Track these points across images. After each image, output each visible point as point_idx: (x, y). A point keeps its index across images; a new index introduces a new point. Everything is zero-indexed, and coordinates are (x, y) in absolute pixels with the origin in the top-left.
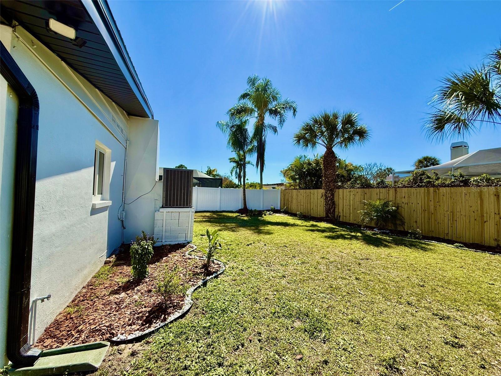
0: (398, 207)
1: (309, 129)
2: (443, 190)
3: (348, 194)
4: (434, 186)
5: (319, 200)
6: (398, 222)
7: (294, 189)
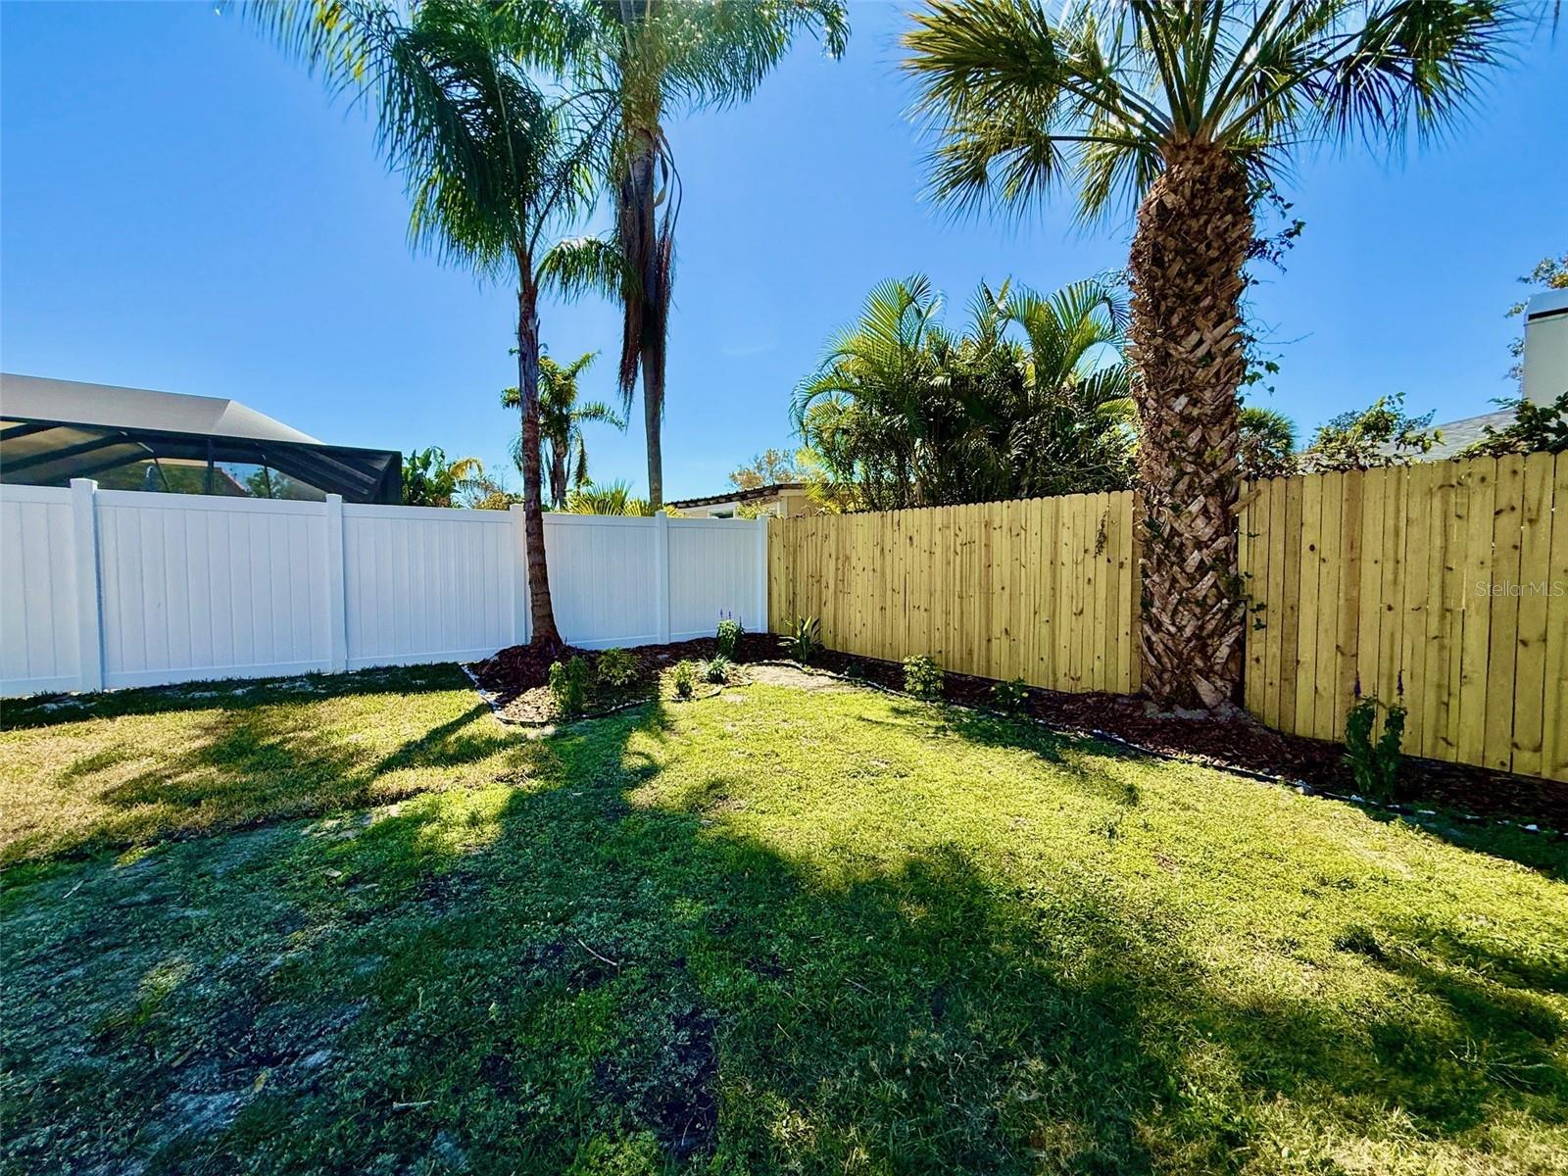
5: (1066, 574)
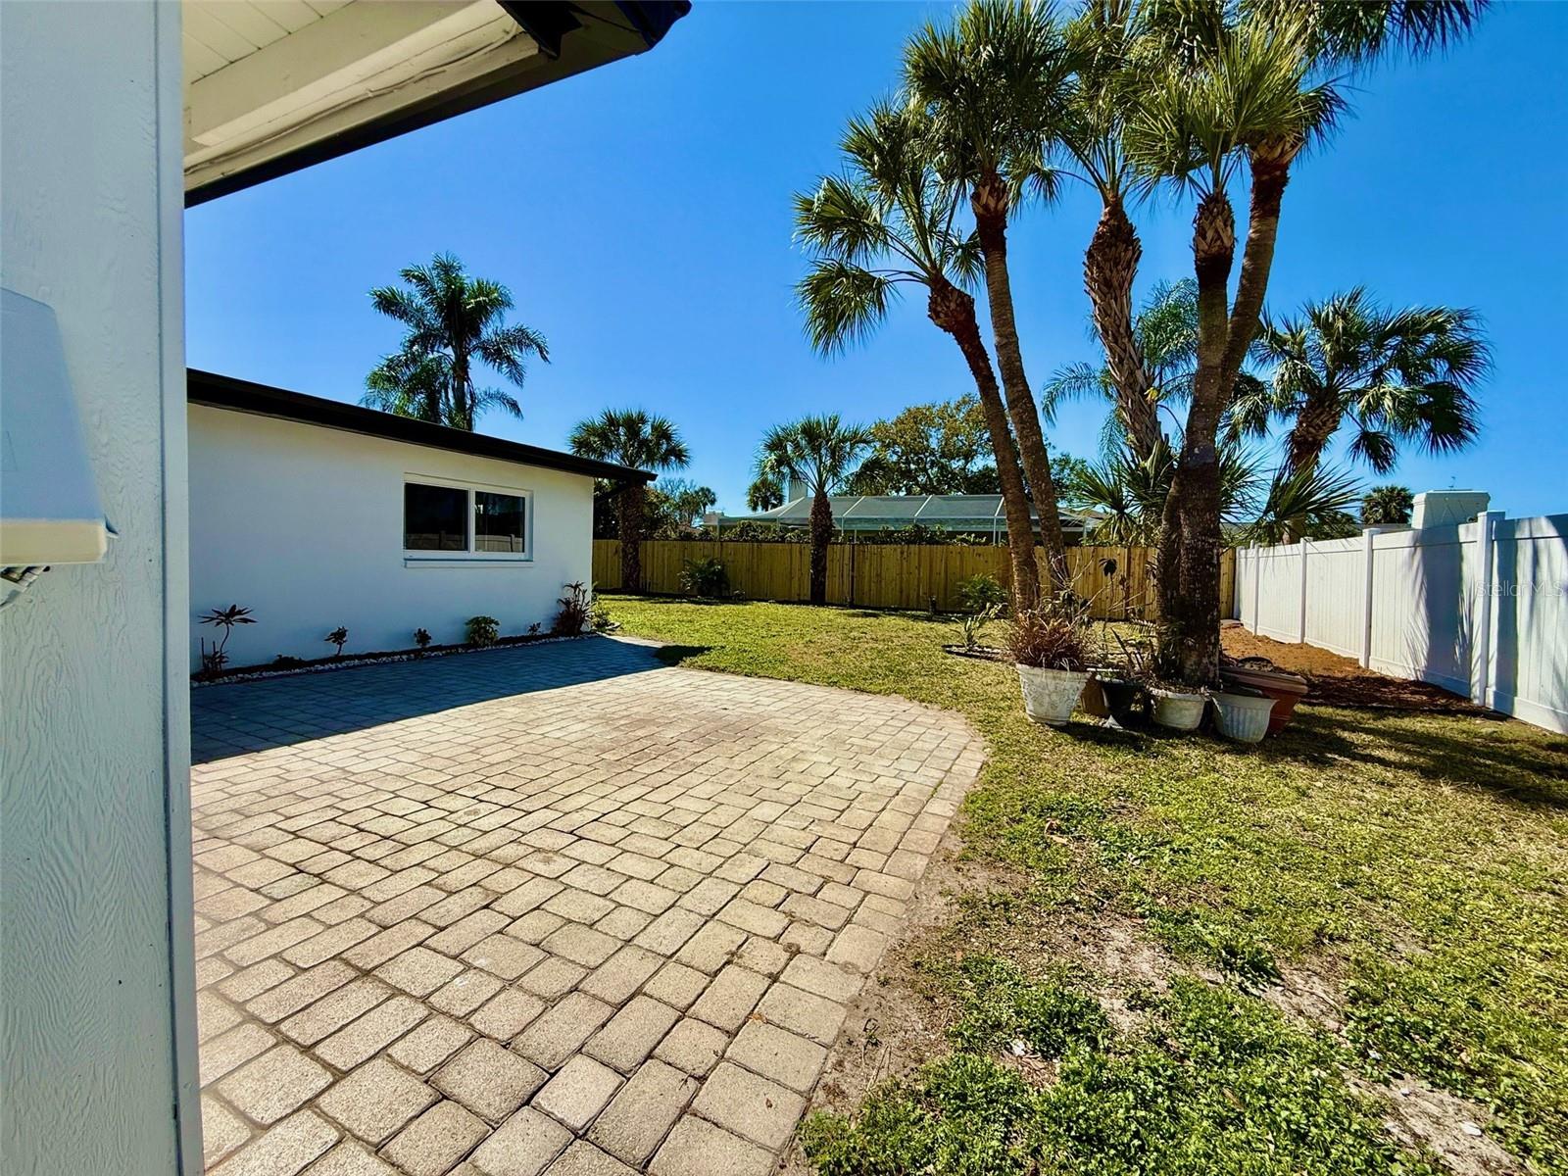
0: (723, 566)
2: (765, 545)
3: (661, 549)
4: (758, 541)
6: (724, 585)
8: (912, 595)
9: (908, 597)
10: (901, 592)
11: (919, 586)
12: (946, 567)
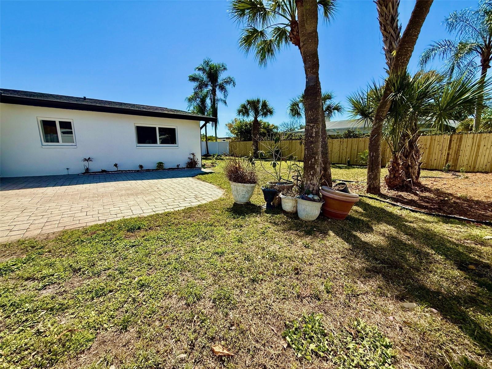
1: (244, 107)
7: (237, 141)
8: (344, 158)
9: (342, 159)
10: (339, 157)
11: (346, 155)
12: (358, 147)
